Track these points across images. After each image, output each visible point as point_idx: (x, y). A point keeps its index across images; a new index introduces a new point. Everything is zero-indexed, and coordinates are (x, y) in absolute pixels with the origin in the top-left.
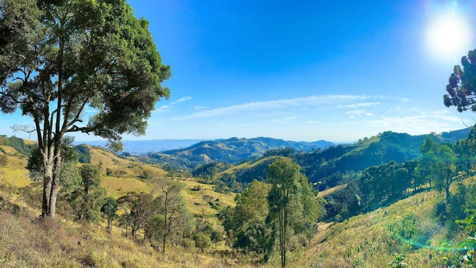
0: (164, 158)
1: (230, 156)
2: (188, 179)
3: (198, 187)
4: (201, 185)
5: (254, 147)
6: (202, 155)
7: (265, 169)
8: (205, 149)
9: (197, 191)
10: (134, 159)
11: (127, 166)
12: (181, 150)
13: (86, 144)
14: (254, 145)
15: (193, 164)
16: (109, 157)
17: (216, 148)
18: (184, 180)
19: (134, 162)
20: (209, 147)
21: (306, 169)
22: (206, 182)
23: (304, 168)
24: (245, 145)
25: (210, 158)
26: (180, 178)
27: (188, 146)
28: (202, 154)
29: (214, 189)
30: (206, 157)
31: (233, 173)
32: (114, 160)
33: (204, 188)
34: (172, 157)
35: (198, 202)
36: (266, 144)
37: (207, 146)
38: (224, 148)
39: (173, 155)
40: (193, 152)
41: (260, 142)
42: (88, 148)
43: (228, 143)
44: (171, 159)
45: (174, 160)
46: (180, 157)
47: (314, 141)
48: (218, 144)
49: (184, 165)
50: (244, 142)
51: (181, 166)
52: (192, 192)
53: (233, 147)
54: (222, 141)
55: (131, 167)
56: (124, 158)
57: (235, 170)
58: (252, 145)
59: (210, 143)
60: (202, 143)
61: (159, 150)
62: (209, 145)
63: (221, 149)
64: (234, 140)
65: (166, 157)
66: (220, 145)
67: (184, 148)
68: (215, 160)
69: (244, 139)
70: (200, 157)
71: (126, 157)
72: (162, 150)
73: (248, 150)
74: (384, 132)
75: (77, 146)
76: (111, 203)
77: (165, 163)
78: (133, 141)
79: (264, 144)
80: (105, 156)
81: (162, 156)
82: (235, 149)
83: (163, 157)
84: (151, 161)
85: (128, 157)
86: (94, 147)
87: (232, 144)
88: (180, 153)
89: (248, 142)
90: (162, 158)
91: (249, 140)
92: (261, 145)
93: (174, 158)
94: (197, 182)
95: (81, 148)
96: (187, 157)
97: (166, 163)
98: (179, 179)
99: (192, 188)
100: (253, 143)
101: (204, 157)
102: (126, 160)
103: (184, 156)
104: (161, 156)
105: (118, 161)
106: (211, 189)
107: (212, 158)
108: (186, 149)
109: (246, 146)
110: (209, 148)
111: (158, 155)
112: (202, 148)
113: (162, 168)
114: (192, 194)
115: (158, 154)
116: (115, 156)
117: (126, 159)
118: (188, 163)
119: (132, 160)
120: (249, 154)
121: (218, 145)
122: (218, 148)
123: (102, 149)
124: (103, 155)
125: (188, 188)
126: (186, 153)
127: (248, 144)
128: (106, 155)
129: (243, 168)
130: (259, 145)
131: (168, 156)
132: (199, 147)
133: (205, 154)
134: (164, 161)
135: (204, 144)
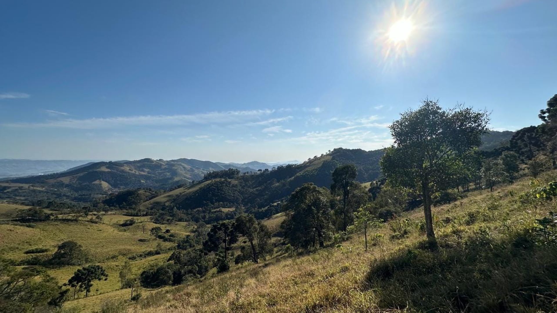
1: (142, 181)
2: (110, 213)
4: (135, 218)
5: (176, 169)
6: (97, 182)
7: (211, 193)
8: (103, 173)
9: (130, 227)
12: (54, 176)
14: (176, 168)
15: (84, 195)
17: (120, 172)
20: (109, 170)
22: (137, 213)
24: (163, 167)
25: (112, 186)
28: (98, 181)
29: (153, 221)
30: (105, 185)
31: (168, 201)
33: (139, 221)
34: (35, 188)
35: (142, 238)
36: (190, 167)
37: (104, 169)
38: (133, 172)
39: (37, 185)
40: (80, 178)
41: (183, 164)
43: (138, 165)
44: (34, 191)
45: (40, 192)
46: (54, 186)
50: (161, 164)
52: (124, 228)
53: (147, 170)
54: (128, 163)
57: (169, 196)
58: (173, 168)
59: (111, 165)
63: (129, 173)
64: (148, 162)
66: (127, 168)
67: (59, 172)
68: (119, 188)
69: (160, 160)
70: (94, 184)
73: (168, 174)
74: (335, 150)
79: (188, 167)
82: (148, 173)
83: (14, 188)
87: (144, 166)
88: (52, 181)
89: (167, 164)
91: (167, 161)
92: (184, 167)
94: (124, 215)
96: (67, 186)
99: (122, 223)
100: (173, 165)
101: (101, 184)
103: (62, 185)
106: (149, 221)
107: (115, 186)
109: (165, 169)
110: (108, 172)
112: (96, 172)
120: (170, 179)
122: (123, 171)
126: (66, 180)
127: (167, 166)
129: (180, 193)
130: (182, 168)
131: (26, 186)
132: (91, 170)
133: (103, 180)
134: (16, 196)
135: (100, 167)
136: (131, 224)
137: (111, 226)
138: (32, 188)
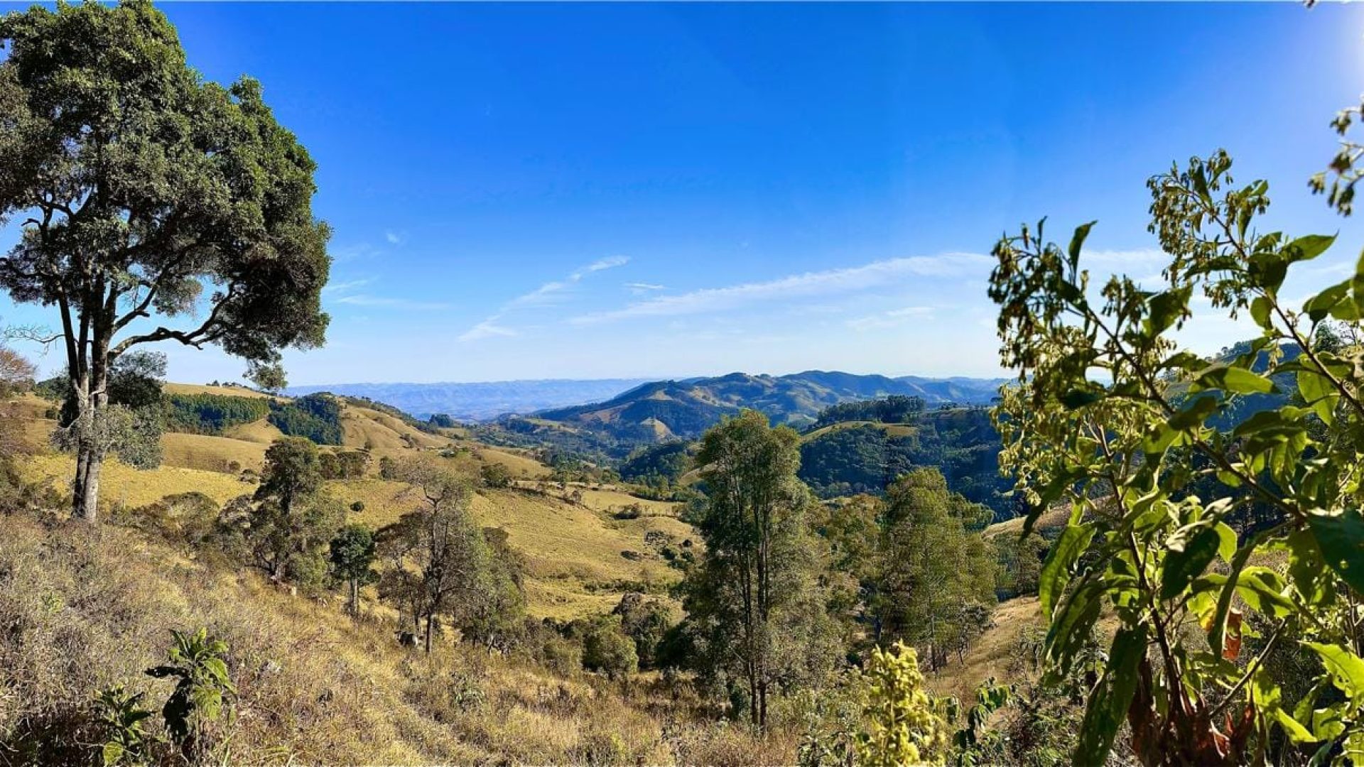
0: (546, 430)
2: (606, 486)
3: (634, 509)
4: (642, 502)
5: (795, 396)
6: (647, 422)
7: (824, 457)
8: (657, 403)
9: (631, 521)
10: (461, 435)
11: (440, 451)
12: (591, 408)
13: (329, 393)
14: (793, 393)
15: (624, 446)
16: (392, 428)
17: (686, 401)
18: (594, 489)
19: (461, 442)
20: (668, 398)
22: (655, 494)
24: (768, 392)
25: (671, 429)
26: (583, 484)
27: (610, 395)
28: (649, 419)
29: (679, 514)
30: (661, 428)
32: (406, 438)
33: (650, 512)
34: (567, 429)
35: (632, 550)
36: (828, 390)
37: (660, 396)
38: (710, 402)
39: (568, 424)
40: (624, 414)
41: (810, 384)
42: (335, 405)
43: (720, 387)
44: (564, 433)
45: (572, 435)
46: (589, 426)
48: (691, 390)
49: (599, 448)
50: (763, 385)
51: (591, 451)
52: (617, 522)
53: (736, 398)
54: (703, 383)
55: (453, 456)
56: (433, 432)
58: (788, 393)
59: (671, 387)
60: (650, 387)
61: (533, 409)
62: (666, 393)
63: (701, 403)
64: (737, 380)
65: (550, 427)
66: (698, 394)
67: (599, 402)
68: (683, 434)
69: (763, 376)
70: (643, 426)
71: (440, 429)
72: (540, 408)
73: (777, 406)
75: (306, 398)
76: (356, 540)
77: (546, 444)
78: (459, 385)
79: (822, 391)
80: (382, 427)
81: (538, 426)
82: (739, 403)
83: (542, 428)
84: (509, 439)
85: (445, 430)
86: (352, 401)
87: (729, 390)
88: (587, 417)
89: (775, 385)
90: (538, 430)
91: (777, 379)
92: (813, 392)
93: (570, 430)
94: (630, 494)
95: (318, 403)
96: (607, 427)
97: (551, 445)
98: (582, 487)
99: (617, 511)
100: (789, 387)
101: (653, 426)
102: (439, 436)
103: (598, 425)
104: (536, 426)
105: (416, 441)
106: (670, 514)
107: (676, 430)
108: (603, 406)
109: (772, 396)
110: (667, 402)
111: (528, 423)
112: (648, 401)
113: (537, 458)
114: (616, 528)
115: (529, 420)
116: (408, 424)
117: (440, 433)
118: (611, 444)
119: (456, 437)
120: (779, 418)
121: (691, 394)
122: (692, 401)
123: (373, 408)
124: (377, 425)
125: (606, 511)
126: (604, 416)
127: (775, 390)
128: (385, 425)
130: (808, 393)
131: (555, 424)
132: (640, 399)
133: (658, 419)
134: (544, 440)
135: (654, 392)
136: (633, 517)
137: (596, 514)
138: (562, 428)
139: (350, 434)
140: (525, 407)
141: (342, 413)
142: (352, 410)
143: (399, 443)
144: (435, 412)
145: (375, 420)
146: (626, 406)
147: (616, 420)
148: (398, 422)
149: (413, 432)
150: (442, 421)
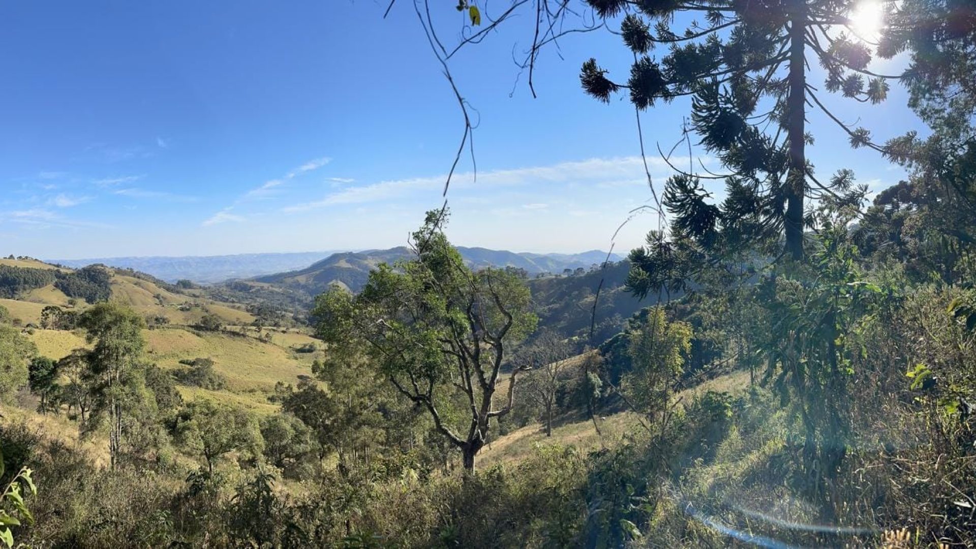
0: (259, 290)
2: (292, 330)
3: (311, 346)
4: (317, 341)
6: (333, 282)
8: (341, 269)
9: (308, 354)
10: (198, 294)
11: (179, 307)
12: (293, 274)
13: (102, 265)
16: (148, 290)
17: (362, 268)
18: (284, 332)
19: (197, 299)
20: (348, 266)
21: (550, 310)
23: (546, 308)
26: (275, 328)
27: (307, 264)
28: (335, 280)
32: (157, 297)
33: (323, 348)
34: (274, 289)
35: (305, 375)
37: (343, 264)
39: (276, 285)
40: (317, 278)
42: (105, 274)
44: (272, 292)
45: (278, 293)
46: (291, 286)
47: (579, 252)
48: (366, 259)
49: (297, 303)
51: (291, 305)
52: (298, 355)
55: (188, 310)
56: (178, 292)
59: (351, 257)
60: (336, 257)
61: (251, 276)
62: (347, 261)
65: (262, 287)
67: (298, 270)
70: (330, 285)
71: (183, 290)
72: (257, 275)
75: (84, 270)
77: (258, 299)
80: (141, 290)
81: (254, 287)
83: (257, 288)
84: (232, 296)
85: (186, 291)
86: (119, 272)
88: (290, 281)
90: (253, 290)
93: (276, 290)
94: (310, 336)
95: (93, 273)
96: (304, 287)
97: (262, 300)
98: (274, 330)
99: (299, 347)
101: (337, 285)
102: (181, 295)
103: (298, 286)
104: (252, 287)
105: (165, 298)
108: (302, 273)
110: (347, 269)
111: (246, 286)
112: (334, 268)
113: (248, 311)
114: (296, 358)
115: (247, 283)
116: (160, 287)
117: (182, 293)
118: (306, 299)
119: (194, 296)
121: (366, 262)
122: (366, 267)
123: (134, 276)
124: (136, 287)
125: (290, 347)
126: (302, 279)
128: (142, 288)
131: (266, 285)
132: (328, 266)
133: (341, 280)
134: (257, 297)
135: (339, 261)
136: (309, 351)
137: (283, 349)
138: (271, 288)
139: (117, 295)
140: (245, 273)
141: (110, 281)
142: (118, 278)
143: (151, 301)
144: (182, 278)
145: (136, 284)
146: (318, 272)
147: (310, 282)
148: (152, 285)
149: (163, 292)
150: (186, 284)
